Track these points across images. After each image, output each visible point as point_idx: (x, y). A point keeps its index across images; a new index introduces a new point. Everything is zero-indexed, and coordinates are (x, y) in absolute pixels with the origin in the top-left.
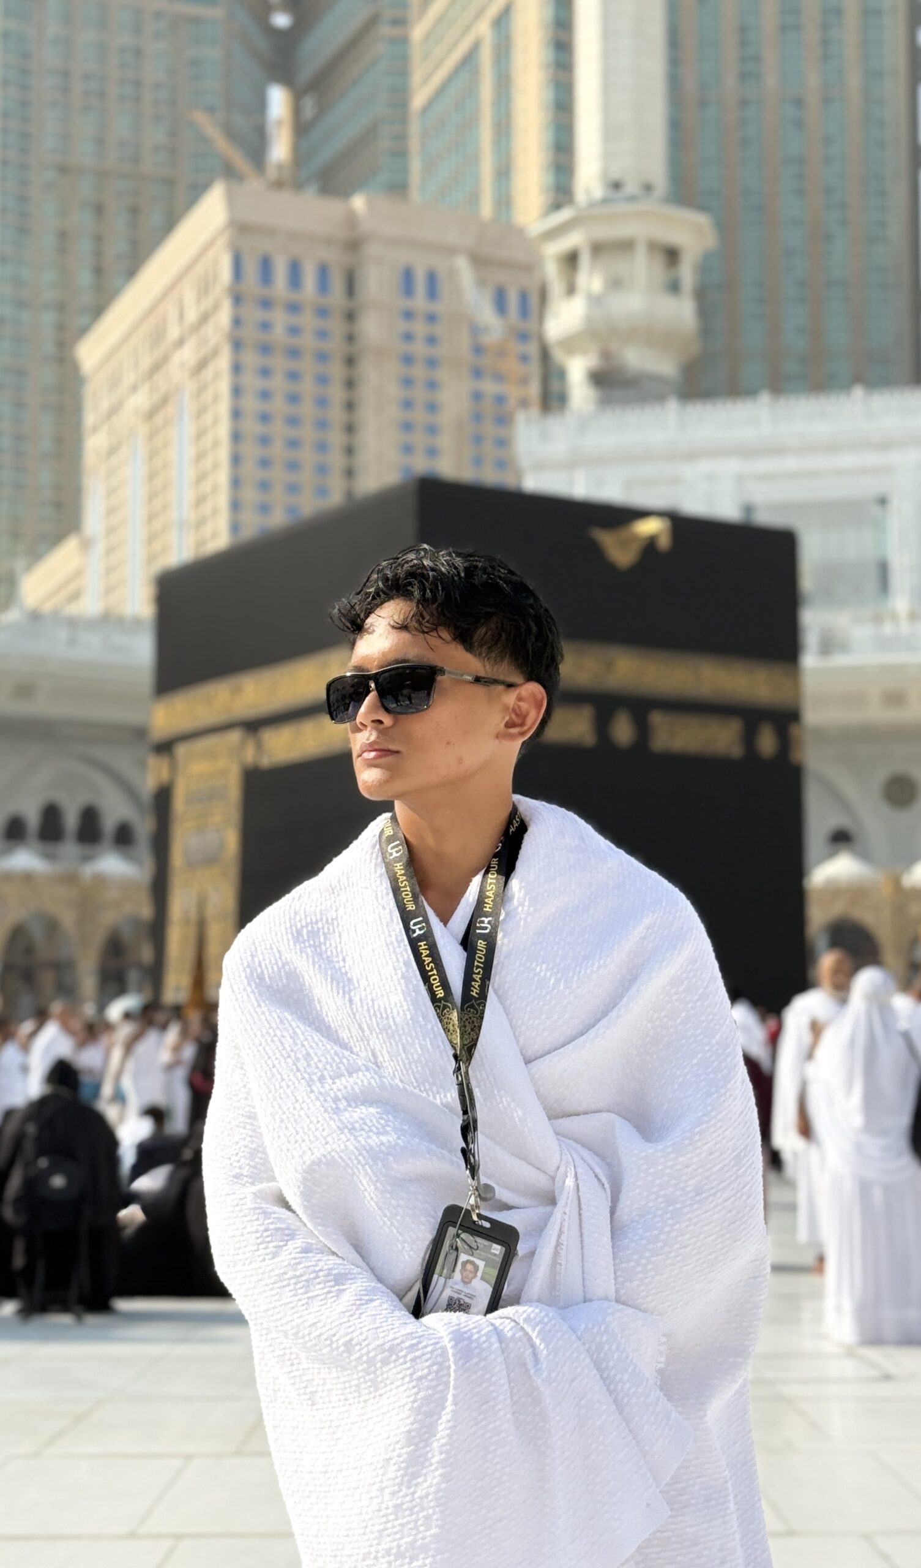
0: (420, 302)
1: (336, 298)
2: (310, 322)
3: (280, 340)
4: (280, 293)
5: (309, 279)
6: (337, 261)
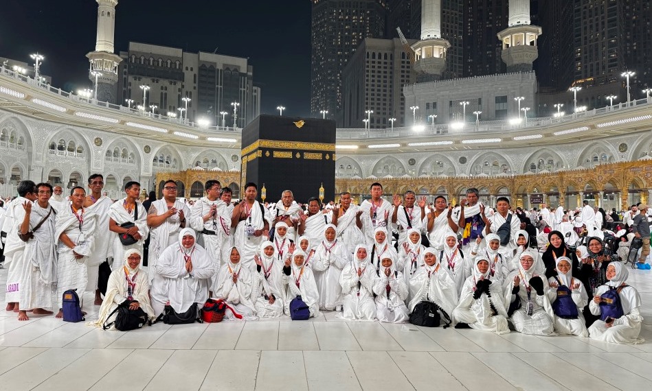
0: (405, 60)
1: (388, 61)
2: (382, 65)
3: (376, 69)
4: (377, 59)
5: (383, 57)
6: (389, 53)
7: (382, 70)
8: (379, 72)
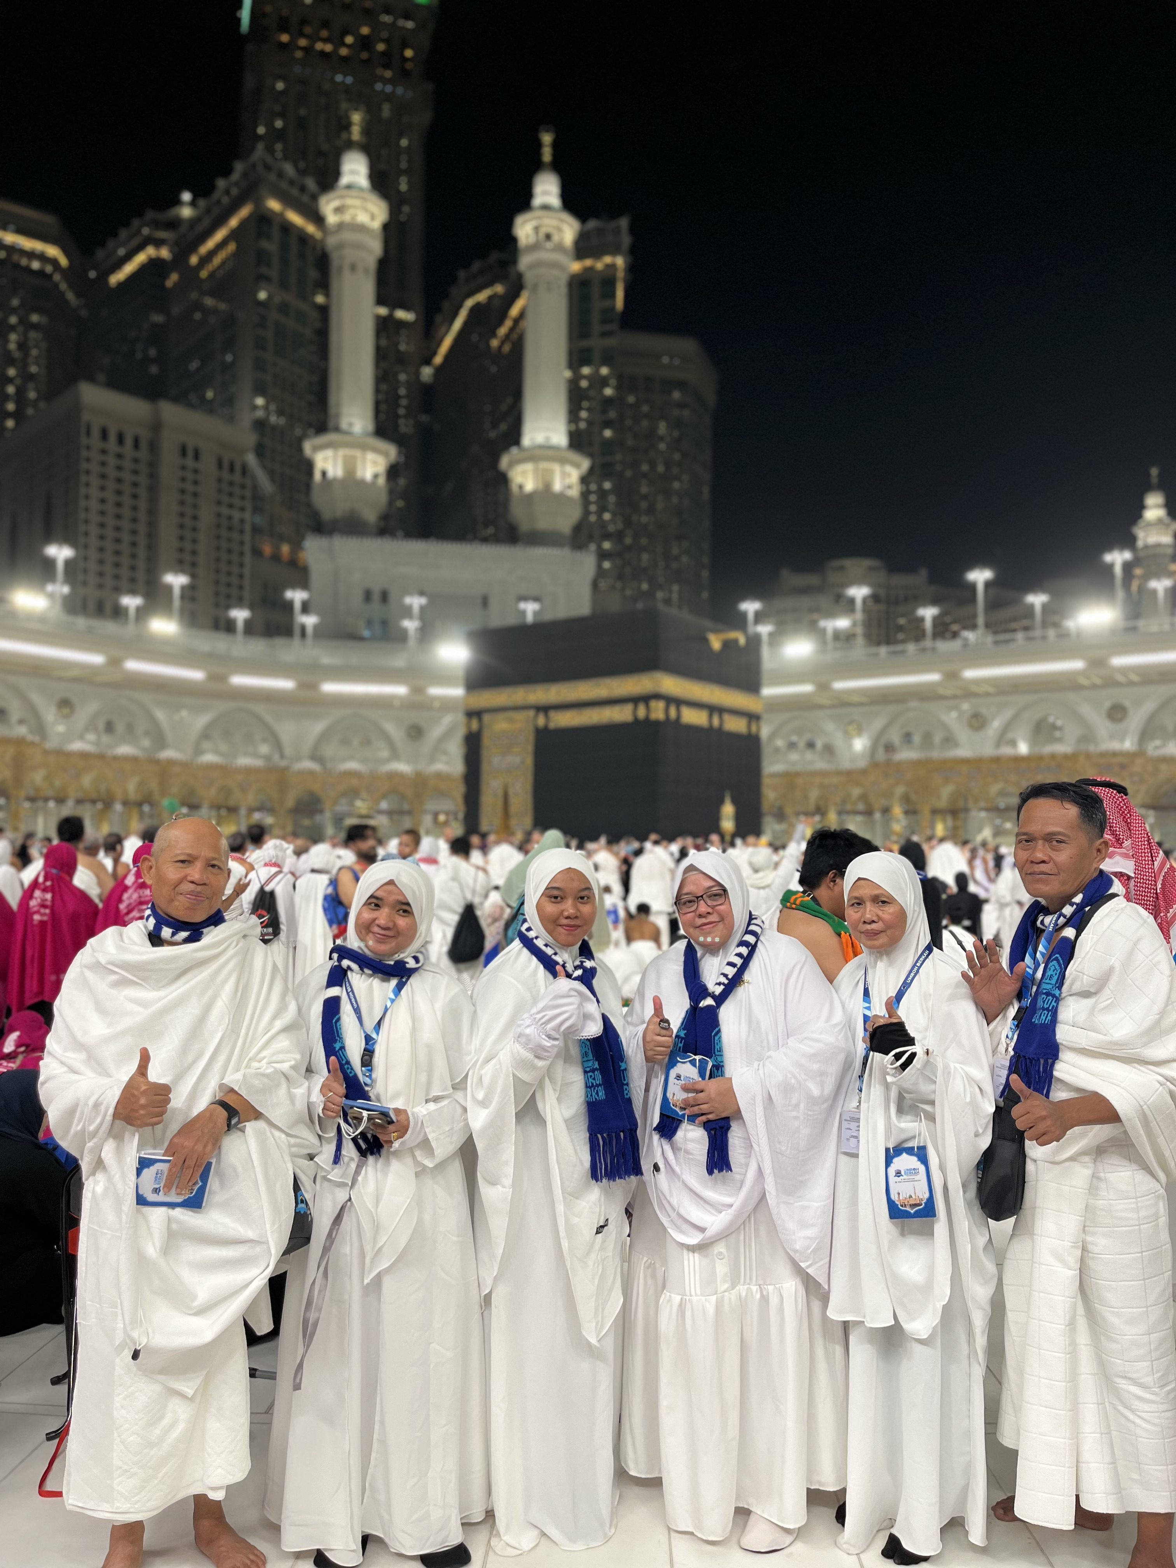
0: (190, 462)
1: (143, 454)
2: (127, 463)
3: (111, 471)
4: (112, 444)
5: (129, 442)
6: (145, 434)
7: (127, 476)
8: (119, 481)
